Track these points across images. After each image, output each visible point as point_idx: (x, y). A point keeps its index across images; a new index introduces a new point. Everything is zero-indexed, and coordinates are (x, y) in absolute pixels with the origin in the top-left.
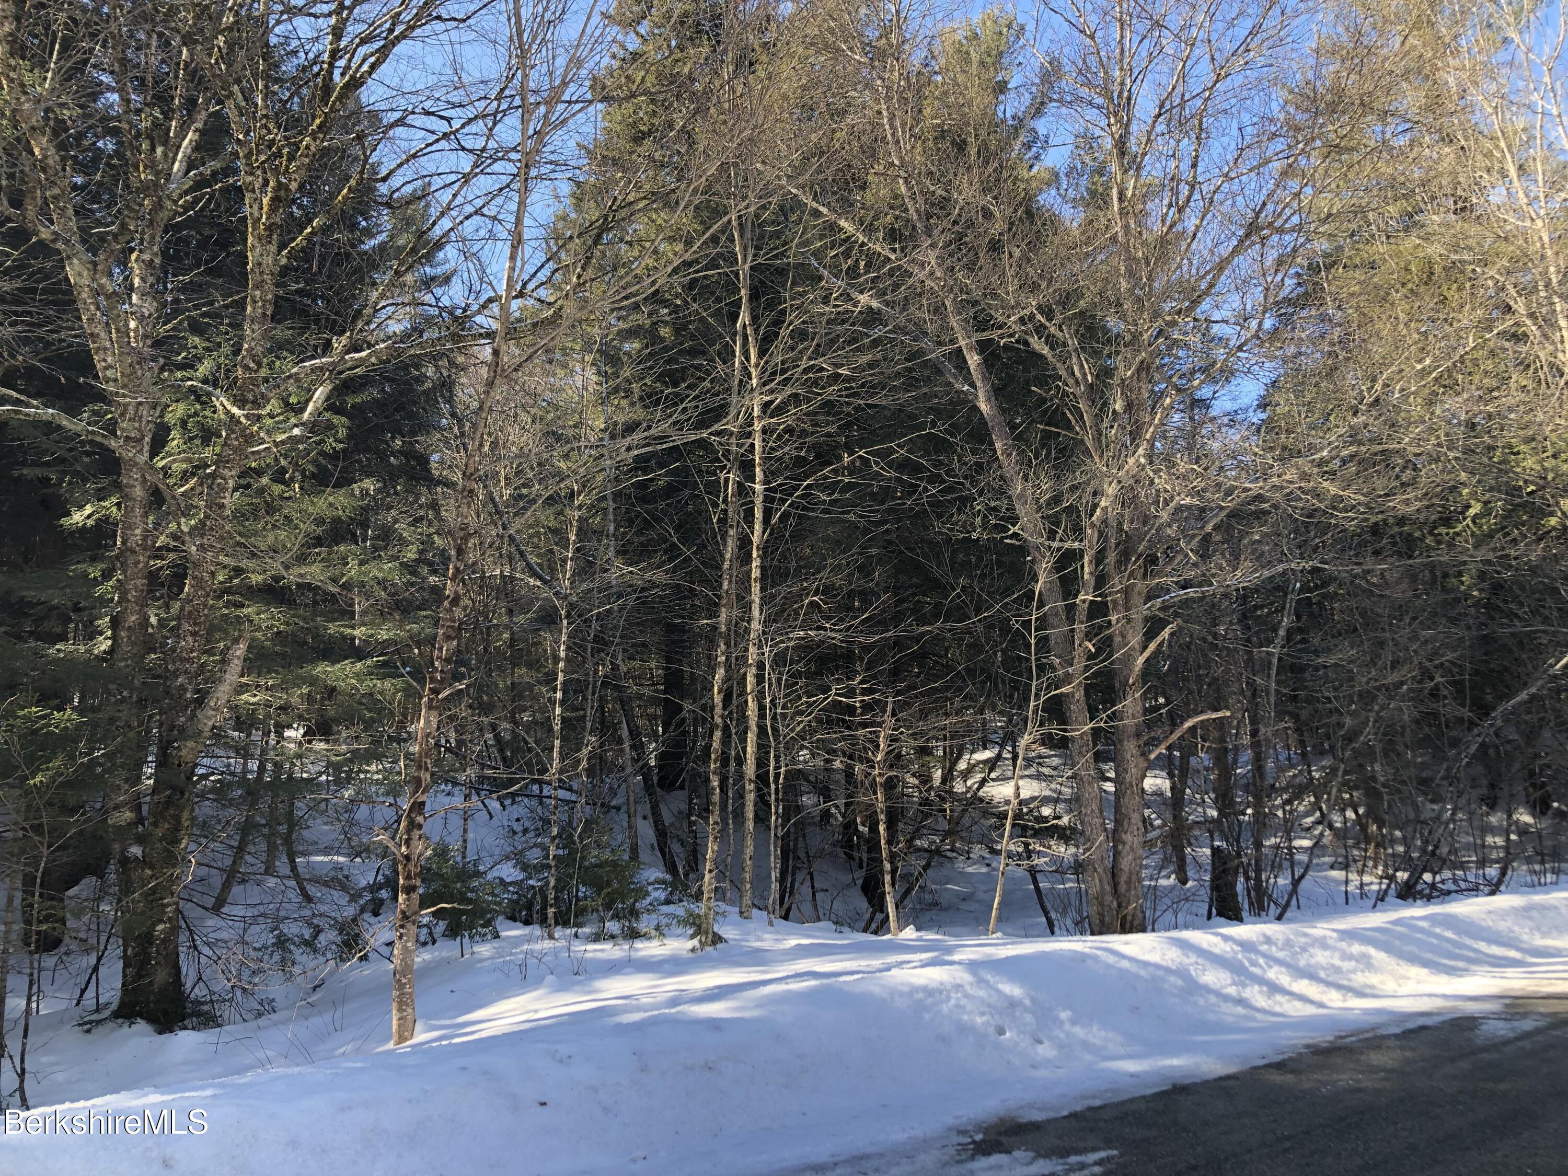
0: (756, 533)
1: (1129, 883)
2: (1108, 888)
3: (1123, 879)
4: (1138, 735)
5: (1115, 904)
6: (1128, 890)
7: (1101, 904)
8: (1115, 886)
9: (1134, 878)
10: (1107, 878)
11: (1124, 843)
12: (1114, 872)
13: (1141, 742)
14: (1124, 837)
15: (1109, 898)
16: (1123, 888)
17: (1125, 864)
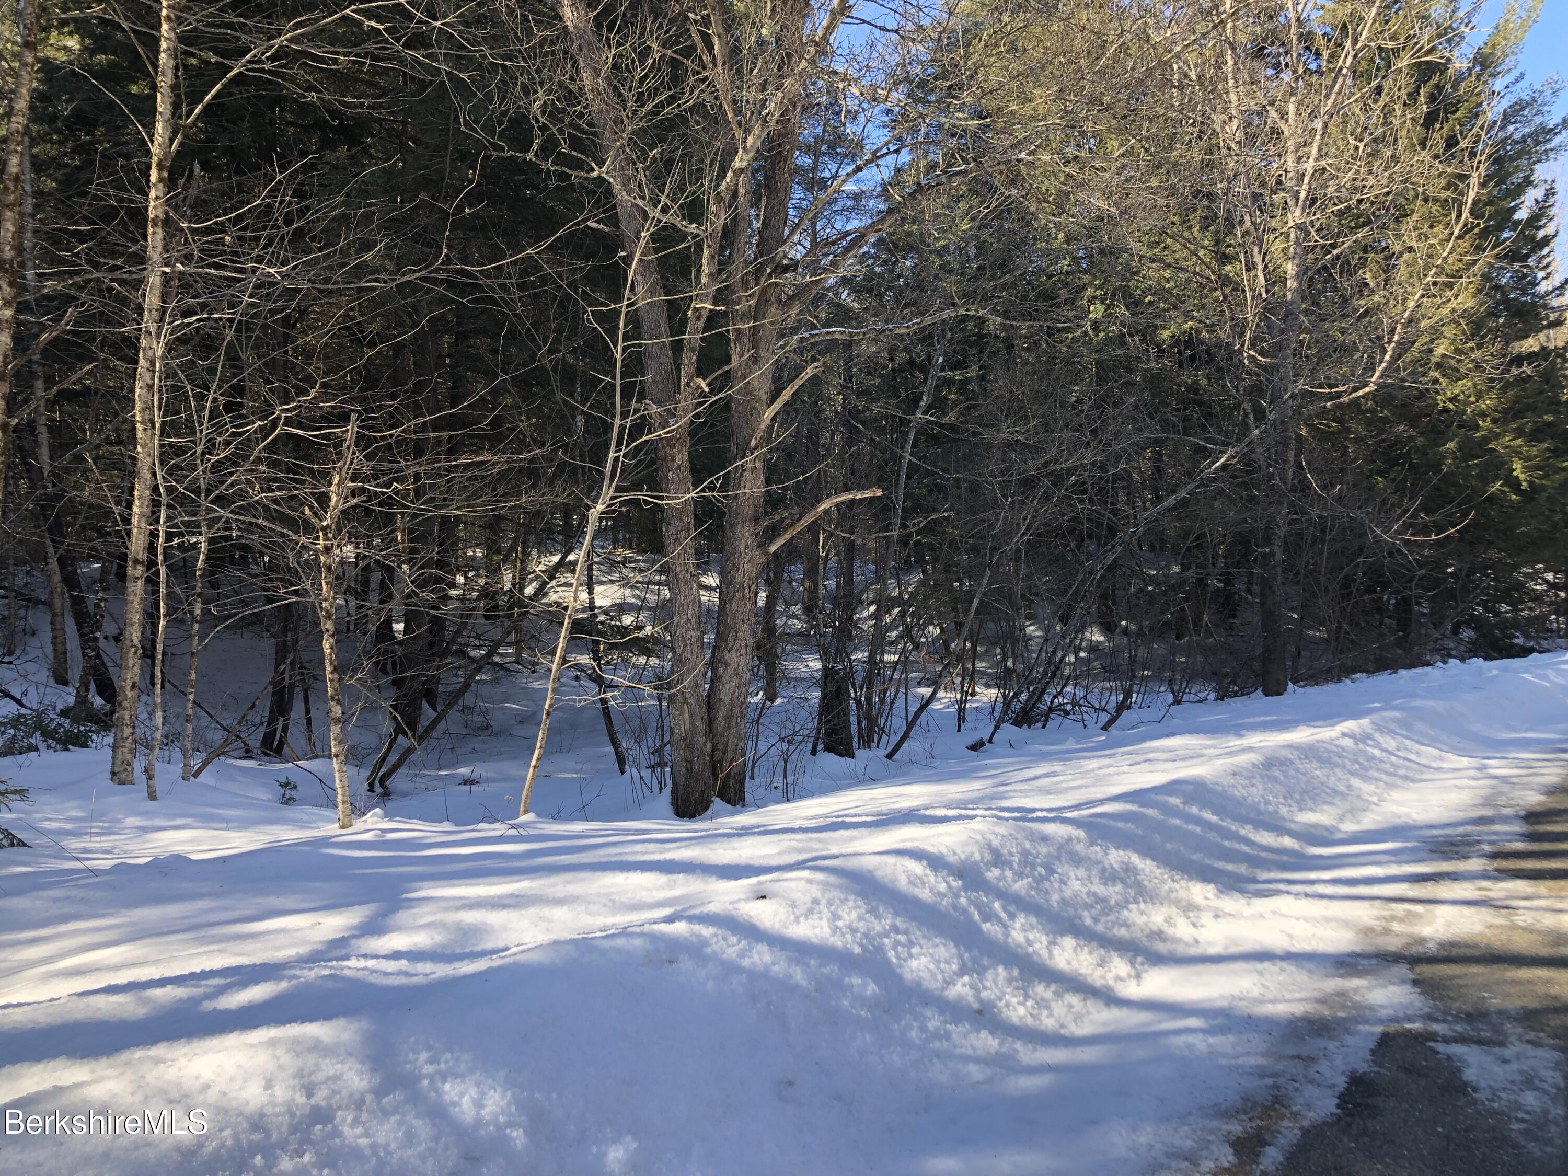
0: (158, 139)
1: (728, 718)
2: (701, 725)
3: (721, 713)
4: (756, 519)
5: (709, 745)
6: (728, 727)
7: (690, 747)
8: (711, 722)
9: (736, 711)
10: (702, 710)
11: (727, 665)
12: (710, 702)
13: (760, 529)
14: (727, 656)
15: (701, 739)
16: (720, 724)
17: (726, 692)
